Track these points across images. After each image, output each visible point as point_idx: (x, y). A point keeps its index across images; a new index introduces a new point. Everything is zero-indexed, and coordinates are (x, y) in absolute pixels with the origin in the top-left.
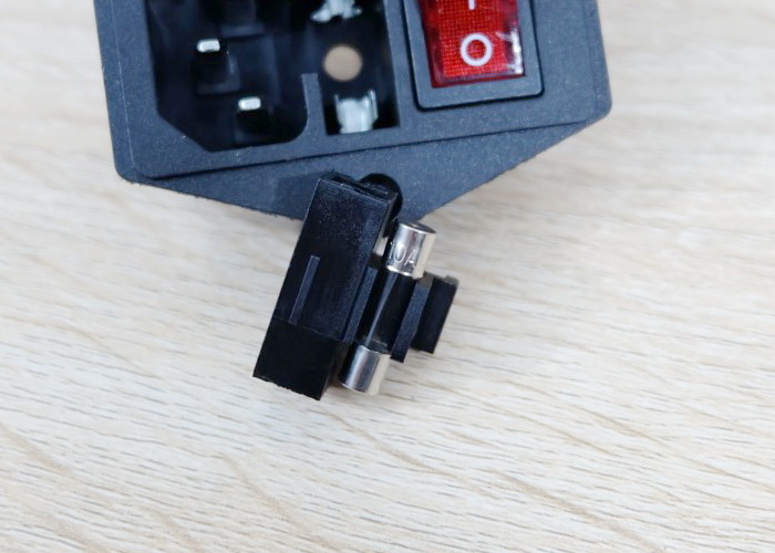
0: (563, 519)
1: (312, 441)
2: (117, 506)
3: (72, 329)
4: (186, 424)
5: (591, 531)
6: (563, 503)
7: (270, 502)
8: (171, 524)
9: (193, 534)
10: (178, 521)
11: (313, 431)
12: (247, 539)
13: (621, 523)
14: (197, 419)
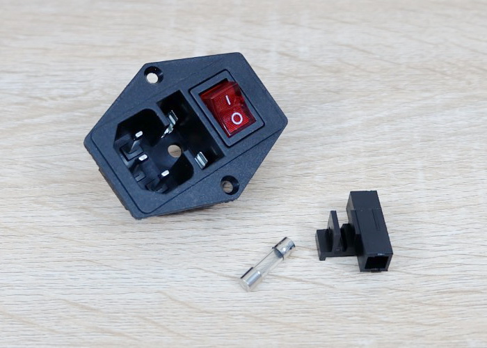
0: (294, 284)
1: (192, 279)
2: (122, 318)
3: (84, 260)
4: (142, 284)
5: (305, 286)
6: (293, 279)
7: (182, 303)
8: (146, 319)
9: (155, 321)
10: (148, 318)
11: (192, 275)
12: (178, 318)
13: (316, 281)
14: (145, 281)
